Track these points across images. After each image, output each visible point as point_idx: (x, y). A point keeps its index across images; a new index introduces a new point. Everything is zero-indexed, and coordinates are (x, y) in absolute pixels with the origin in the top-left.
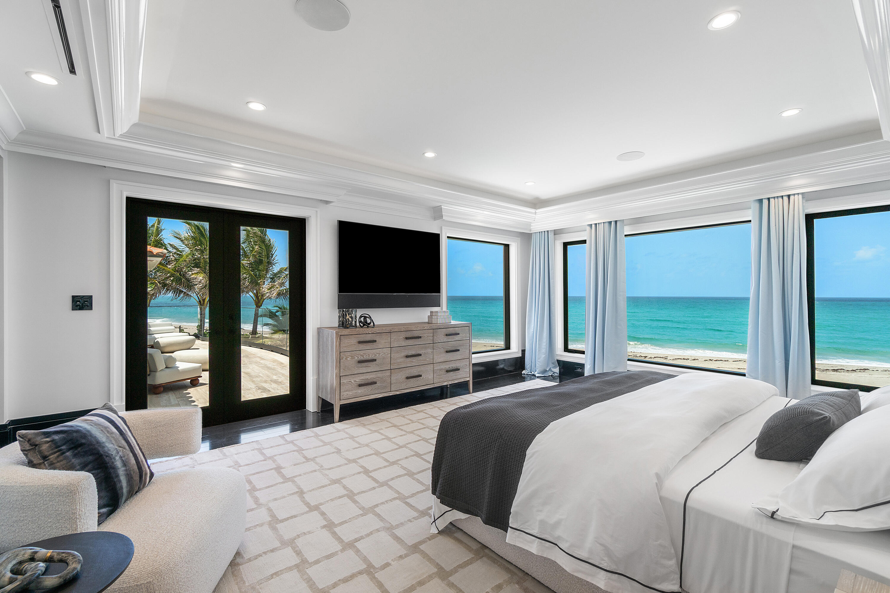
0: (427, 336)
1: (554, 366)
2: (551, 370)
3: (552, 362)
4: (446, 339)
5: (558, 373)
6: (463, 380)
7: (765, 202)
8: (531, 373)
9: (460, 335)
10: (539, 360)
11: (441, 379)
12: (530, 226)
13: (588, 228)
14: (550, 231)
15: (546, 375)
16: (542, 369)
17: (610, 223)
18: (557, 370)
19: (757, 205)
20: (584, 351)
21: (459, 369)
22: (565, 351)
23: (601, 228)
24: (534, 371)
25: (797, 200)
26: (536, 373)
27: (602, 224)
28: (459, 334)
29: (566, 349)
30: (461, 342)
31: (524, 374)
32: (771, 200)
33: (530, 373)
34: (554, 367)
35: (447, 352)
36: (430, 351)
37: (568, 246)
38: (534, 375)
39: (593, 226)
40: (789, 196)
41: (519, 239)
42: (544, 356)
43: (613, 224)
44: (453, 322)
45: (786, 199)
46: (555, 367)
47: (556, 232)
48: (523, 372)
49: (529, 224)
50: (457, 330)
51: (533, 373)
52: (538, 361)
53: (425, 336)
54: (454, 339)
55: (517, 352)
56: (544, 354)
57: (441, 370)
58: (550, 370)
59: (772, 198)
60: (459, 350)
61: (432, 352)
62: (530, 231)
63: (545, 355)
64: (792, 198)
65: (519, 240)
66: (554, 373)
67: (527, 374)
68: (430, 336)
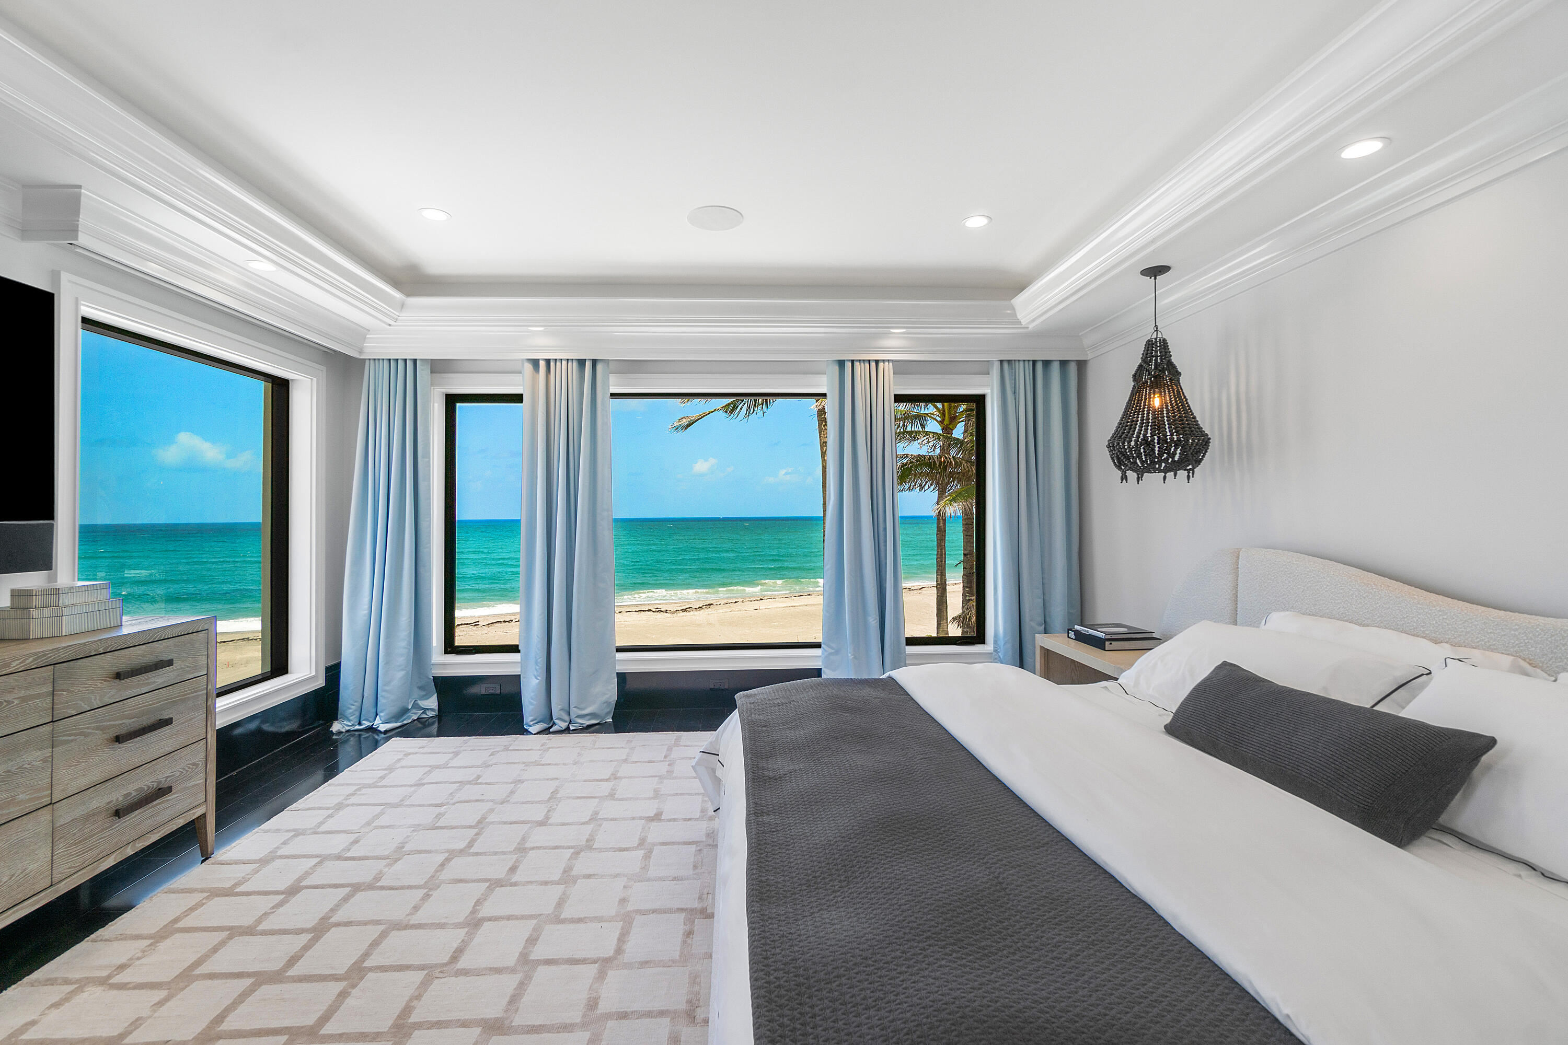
0: (24, 699)
1: (423, 693)
2: (418, 704)
3: (420, 685)
4: (114, 691)
5: (437, 708)
6: (181, 822)
7: (848, 365)
8: (360, 724)
9: (177, 664)
10: (387, 688)
11: (86, 856)
12: (364, 338)
13: (528, 367)
14: (421, 360)
15: (405, 722)
16: (394, 709)
17: (582, 362)
18: (432, 703)
19: (836, 368)
20: (517, 646)
21: (168, 790)
22: (446, 652)
23: (560, 371)
24: (371, 719)
25: (887, 369)
26: (378, 721)
27: (564, 363)
28: (170, 663)
29: (450, 647)
30: (176, 690)
31: (340, 733)
32: (857, 364)
33: (357, 727)
34: (425, 695)
35: (118, 739)
36: (34, 757)
37: (458, 405)
38: (372, 729)
39: (542, 364)
40: (877, 362)
41: (324, 369)
42: (401, 674)
43: (588, 365)
44: (132, 625)
45: (873, 364)
46: (426, 697)
47: (439, 367)
48: (336, 727)
49: (361, 333)
50: (161, 651)
51: (366, 724)
52: (384, 691)
53: (9, 702)
54: (149, 684)
55: (313, 677)
56: (402, 670)
57: (88, 817)
58: (416, 706)
59: (857, 361)
60: (169, 721)
61: (44, 761)
62: (361, 352)
63: (403, 673)
64: (881, 365)
65: (322, 371)
66: (425, 710)
67: (348, 731)
68: (38, 696)
